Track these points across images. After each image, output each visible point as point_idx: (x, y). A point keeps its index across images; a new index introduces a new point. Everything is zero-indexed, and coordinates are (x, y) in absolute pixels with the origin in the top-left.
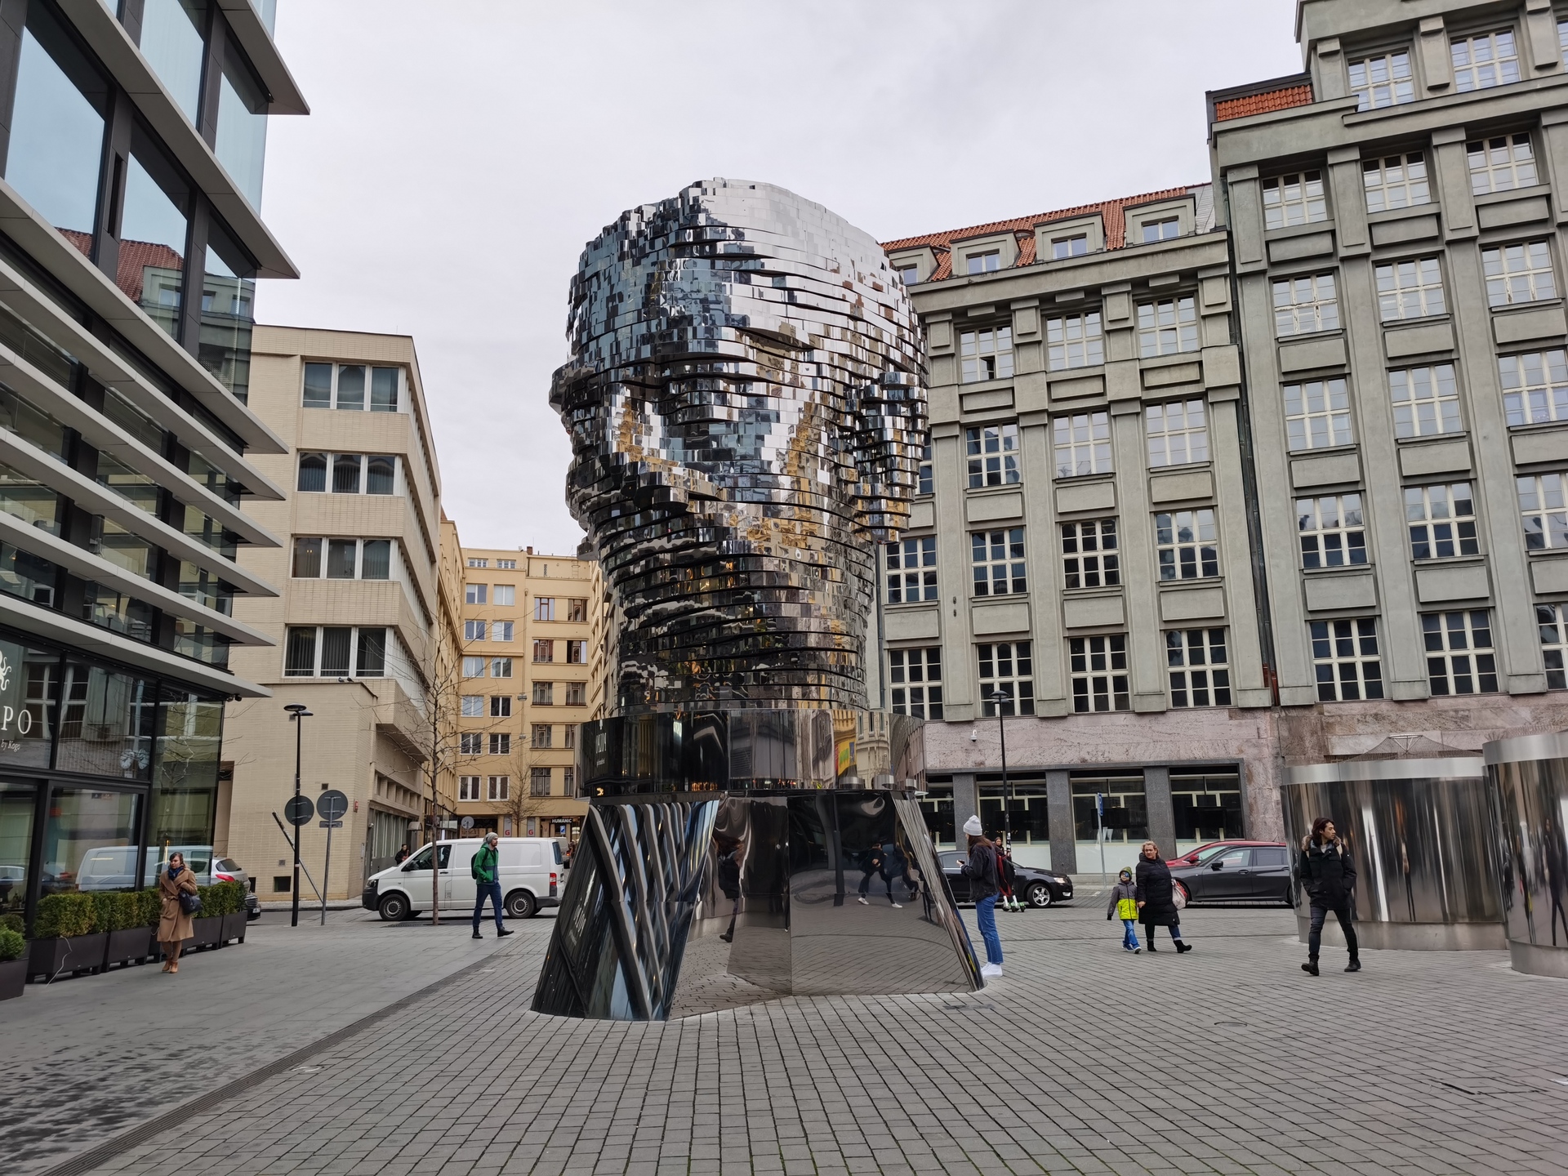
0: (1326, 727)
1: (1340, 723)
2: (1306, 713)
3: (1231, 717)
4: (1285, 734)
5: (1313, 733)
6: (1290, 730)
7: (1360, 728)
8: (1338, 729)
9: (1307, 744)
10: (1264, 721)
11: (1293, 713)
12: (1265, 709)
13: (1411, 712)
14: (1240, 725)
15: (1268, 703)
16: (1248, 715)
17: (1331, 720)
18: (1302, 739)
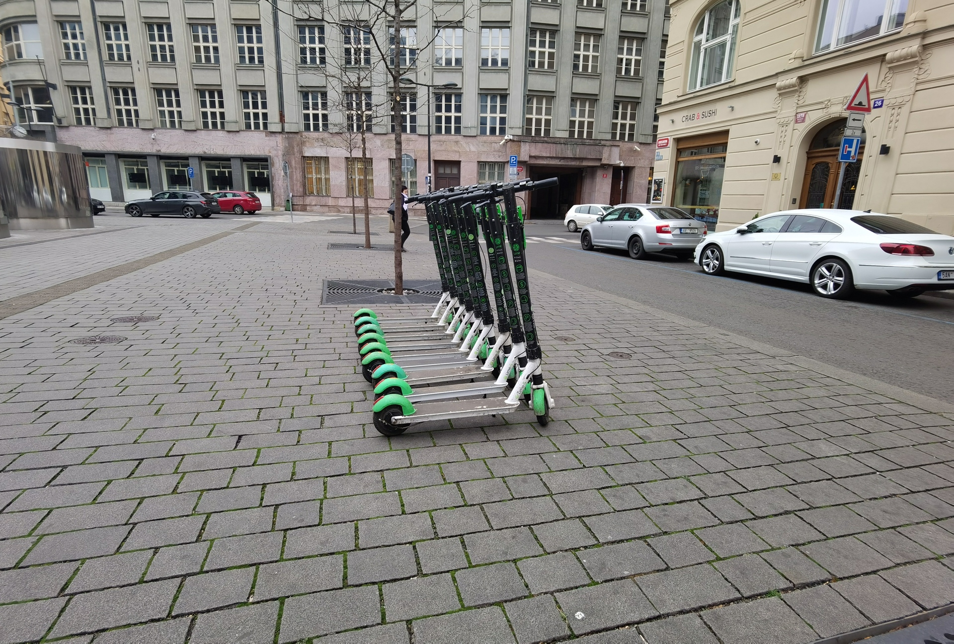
0: (303, 143)
1: (308, 141)
2: (296, 135)
3: (266, 136)
4: (287, 145)
5: (298, 145)
6: (289, 143)
7: (316, 144)
8: (307, 143)
9: (295, 150)
10: (279, 138)
11: (291, 135)
12: (280, 132)
13: (337, 139)
14: (270, 140)
15: (280, 130)
16: (273, 135)
17: (305, 140)
18: (293, 148)
